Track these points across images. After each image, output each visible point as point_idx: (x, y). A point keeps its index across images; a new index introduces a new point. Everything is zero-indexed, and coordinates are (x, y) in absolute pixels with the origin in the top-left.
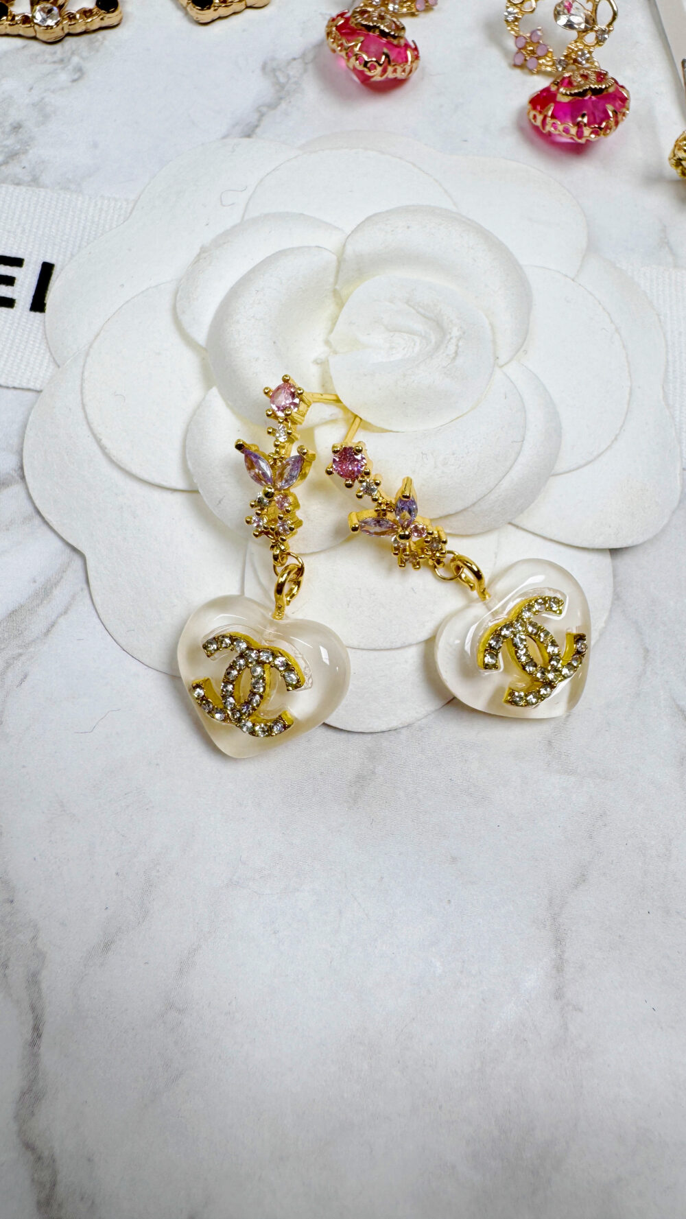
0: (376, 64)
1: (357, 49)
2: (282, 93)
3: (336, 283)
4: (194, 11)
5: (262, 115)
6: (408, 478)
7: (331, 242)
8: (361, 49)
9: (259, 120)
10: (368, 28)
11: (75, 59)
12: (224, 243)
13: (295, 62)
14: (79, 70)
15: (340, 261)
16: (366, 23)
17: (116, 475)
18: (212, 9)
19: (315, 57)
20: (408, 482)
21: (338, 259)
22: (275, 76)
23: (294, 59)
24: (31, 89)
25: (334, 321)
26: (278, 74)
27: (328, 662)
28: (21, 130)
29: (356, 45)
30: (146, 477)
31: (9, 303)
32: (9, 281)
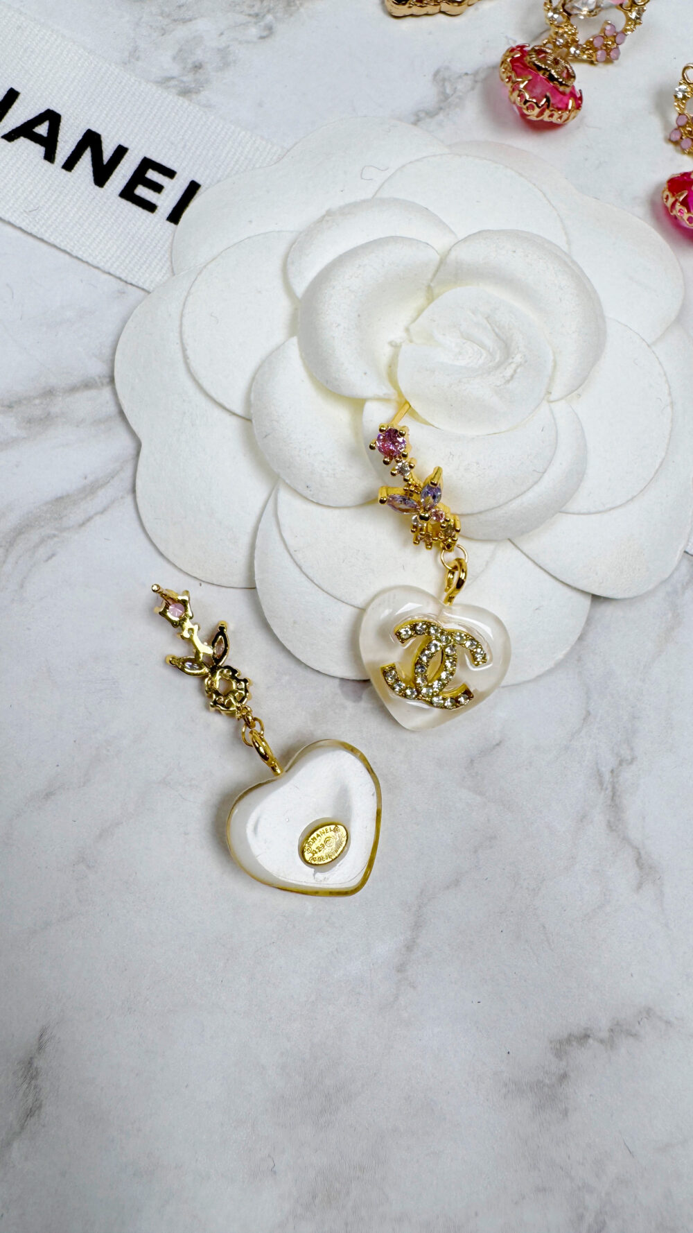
1: (522, 85)
2: (445, 103)
3: (433, 281)
6: (440, 468)
7: (440, 242)
8: (526, 87)
10: (539, 68)
11: (269, 17)
12: (348, 213)
13: (465, 77)
14: (270, 28)
15: (442, 262)
16: (539, 64)
18: (407, 5)
19: (485, 79)
20: (439, 471)
21: (441, 259)
22: (443, 85)
23: (467, 74)
24: (222, 34)
25: (420, 312)
26: (447, 85)
28: (200, 70)
29: (523, 82)
31: (150, 207)
32: (158, 188)
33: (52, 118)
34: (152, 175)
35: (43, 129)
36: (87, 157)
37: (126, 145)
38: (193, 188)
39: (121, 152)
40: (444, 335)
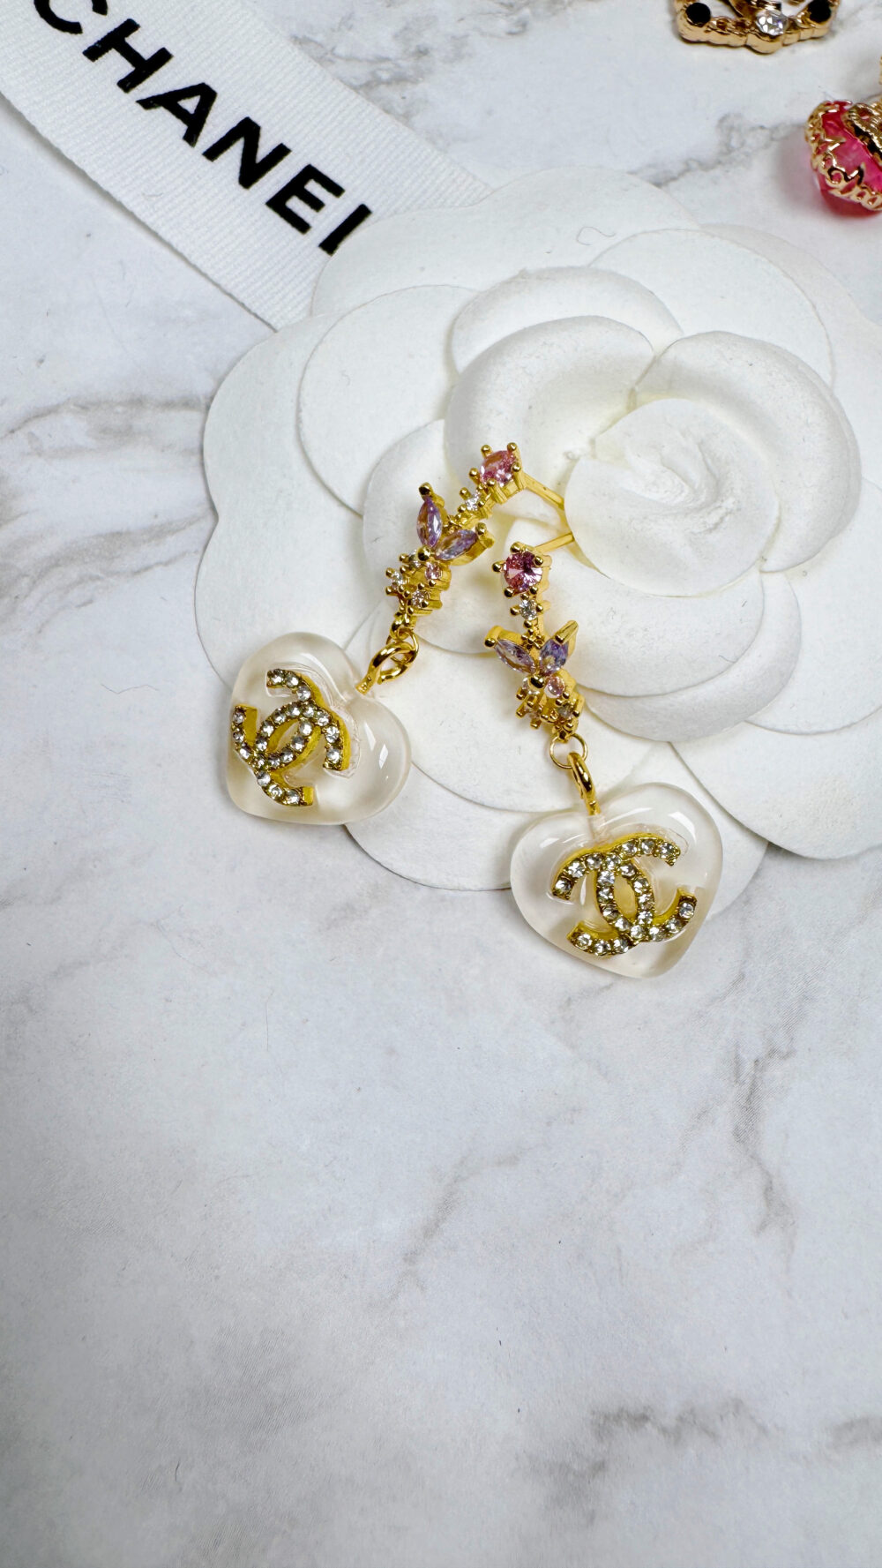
0: (842, 176)
1: (831, 148)
2: (726, 156)
3: (637, 383)
4: (683, 22)
5: (687, 170)
6: (574, 623)
7: (659, 336)
8: (834, 151)
9: (682, 174)
10: (858, 132)
11: (526, 11)
12: (548, 278)
13: (759, 131)
14: (524, 25)
15: (656, 361)
16: (859, 125)
17: (295, 455)
18: (705, 28)
19: (786, 138)
20: (572, 626)
21: (655, 357)
22: (729, 137)
23: (762, 127)
24: (462, 19)
25: (614, 421)
26: (734, 134)
27: (381, 764)
28: (425, 58)
29: (833, 144)
30: (323, 475)
31: (302, 226)
32: (316, 204)
33: (206, 94)
34: (313, 187)
35: (190, 105)
36: (237, 149)
37: (288, 145)
38: (362, 213)
39: (281, 152)
40: (639, 456)
